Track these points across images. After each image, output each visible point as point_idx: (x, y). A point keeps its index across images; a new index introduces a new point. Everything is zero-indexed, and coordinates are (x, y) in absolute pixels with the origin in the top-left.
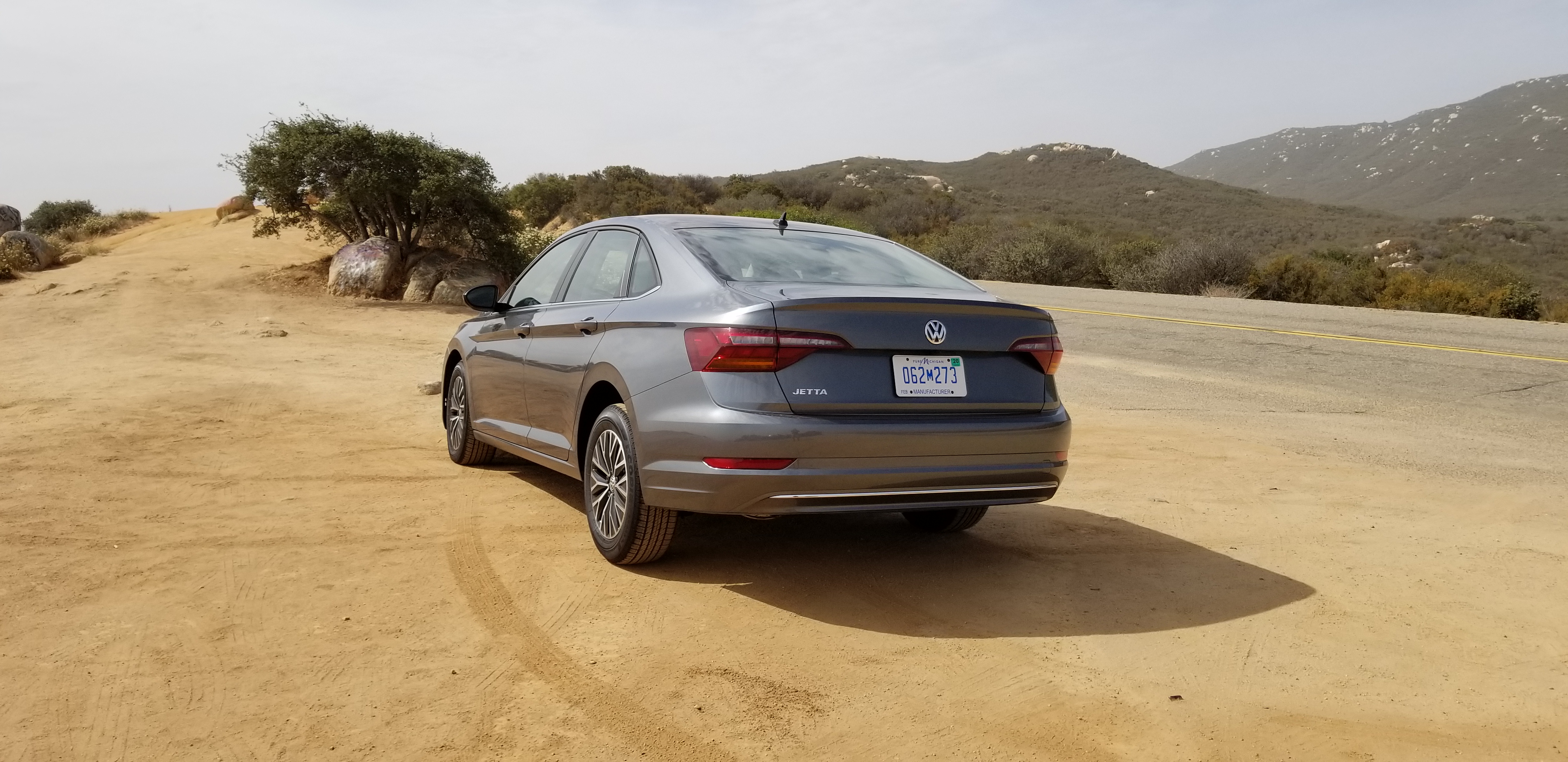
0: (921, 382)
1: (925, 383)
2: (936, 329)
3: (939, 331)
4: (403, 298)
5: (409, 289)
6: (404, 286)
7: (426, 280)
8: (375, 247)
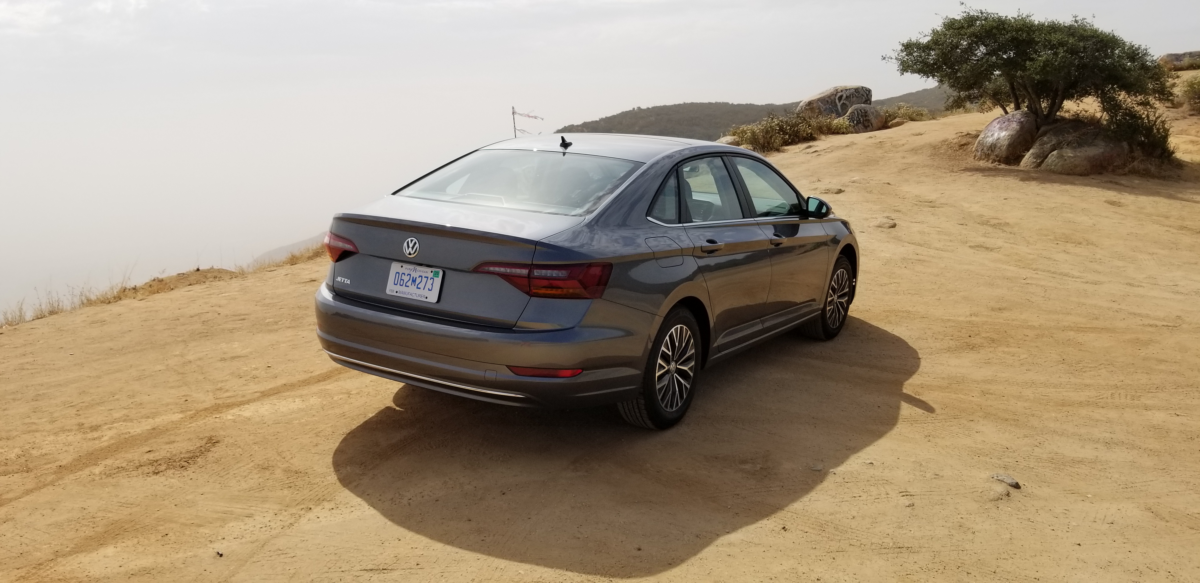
0: (406, 286)
1: (408, 286)
2: (411, 245)
3: (413, 248)
4: (1018, 165)
5: (1026, 156)
6: (1024, 154)
7: (1045, 149)
8: (1012, 120)
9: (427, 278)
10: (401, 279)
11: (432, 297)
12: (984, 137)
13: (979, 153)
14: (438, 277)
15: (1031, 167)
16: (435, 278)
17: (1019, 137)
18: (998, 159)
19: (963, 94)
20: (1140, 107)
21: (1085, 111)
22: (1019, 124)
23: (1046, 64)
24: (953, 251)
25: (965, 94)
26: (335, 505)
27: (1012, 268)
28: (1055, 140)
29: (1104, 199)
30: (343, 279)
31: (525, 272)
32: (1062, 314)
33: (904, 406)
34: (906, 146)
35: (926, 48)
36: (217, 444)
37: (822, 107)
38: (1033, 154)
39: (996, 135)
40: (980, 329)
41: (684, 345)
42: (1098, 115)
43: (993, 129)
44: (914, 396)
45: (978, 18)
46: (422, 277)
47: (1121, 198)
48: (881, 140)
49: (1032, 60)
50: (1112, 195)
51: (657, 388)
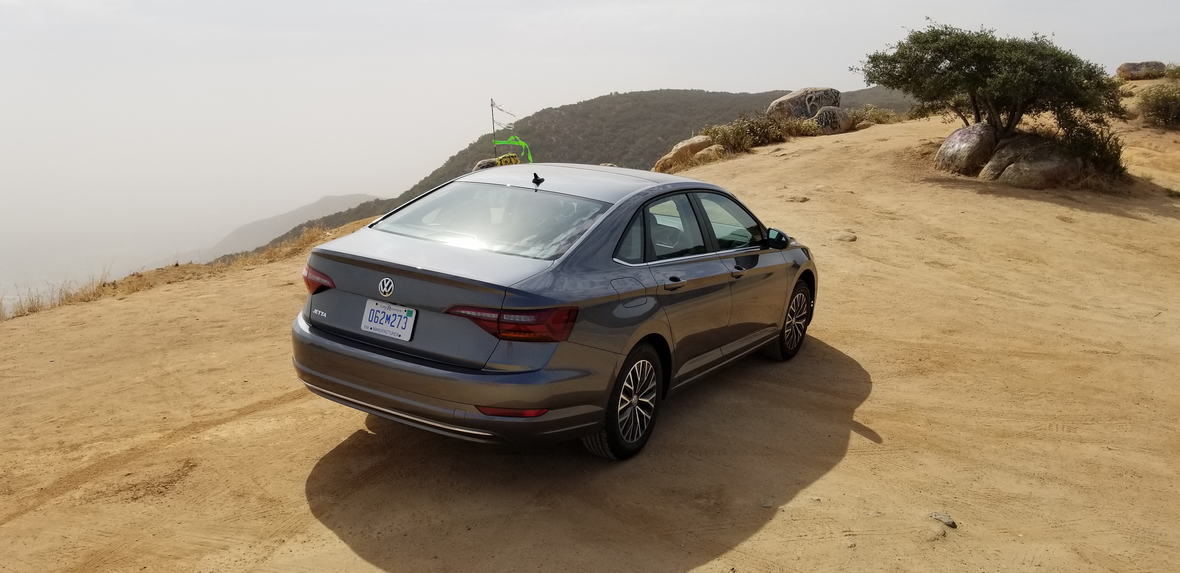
0: (380, 323)
1: (382, 324)
2: (386, 285)
3: (388, 288)
4: (977, 176)
5: (984, 168)
6: (983, 166)
7: (1003, 162)
8: (972, 132)
9: (401, 316)
10: (376, 317)
11: (406, 336)
12: (946, 147)
13: (940, 163)
14: (411, 316)
15: (989, 179)
16: (408, 317)
17: (978, 149)
18: (958, 169)
19: (926, 104)
20: (1094, 124)
21: (1042, 125)
22: (979, 136)
23: (1006, 81)
24: (909, 268)
25: (928, 104)
26: (307, 538)
27: (964, 287)
28: (1013, 154)
29: (1057, 215)
30: (320, 312)
31: (494, 316)
32: (1009, 337)
33: (854, 435)
34: (871, 151)
35: (892, 60)
36: (194, 468)
37: (792, 108)
38: (991, 166)
39: (957, 146)
40: (930, 353)
41: (645, 379)
42: (1054, 130)
43: (954, 140)
44: (864, 424)
45: (942, 33)
46: (396, 315)
47: (1072, 215)
48: (848, 145)
49: (991, 76)
50: (1063, 210)
51: (619, 422)
